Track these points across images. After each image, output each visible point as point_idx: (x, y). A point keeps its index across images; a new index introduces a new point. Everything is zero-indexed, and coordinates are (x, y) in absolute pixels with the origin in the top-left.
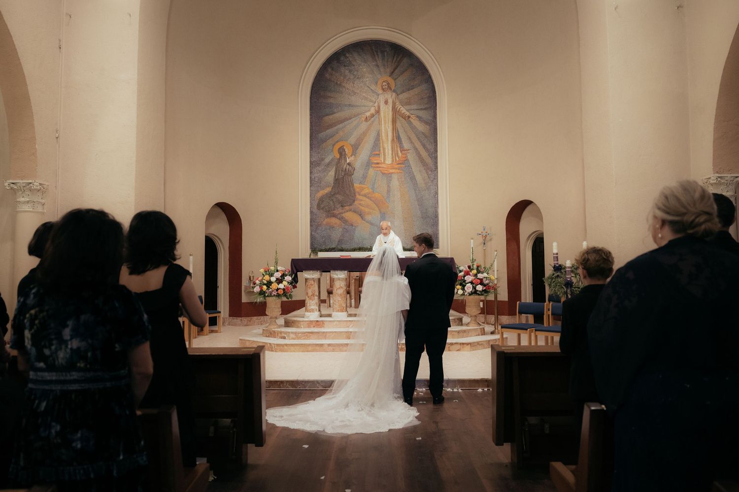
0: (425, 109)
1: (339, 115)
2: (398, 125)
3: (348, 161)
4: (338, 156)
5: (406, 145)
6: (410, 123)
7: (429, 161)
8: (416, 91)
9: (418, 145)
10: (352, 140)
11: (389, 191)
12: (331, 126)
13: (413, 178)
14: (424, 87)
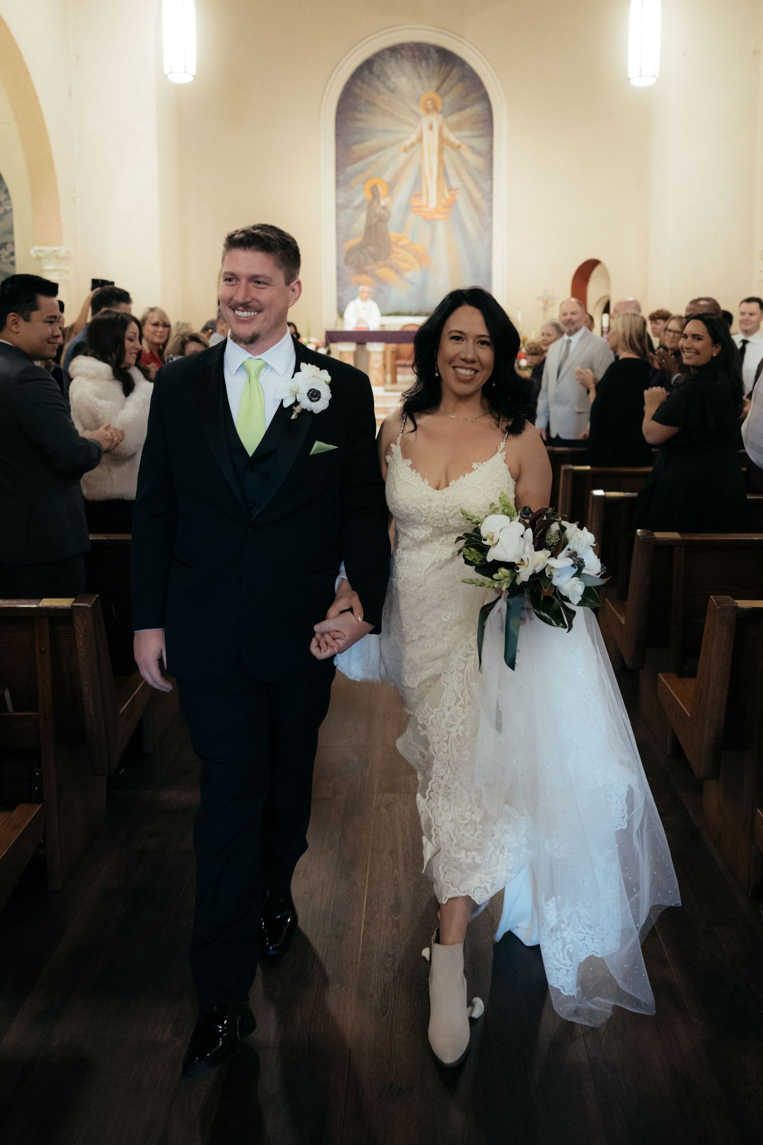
0: (480, 136)
1: (371, 144)
2: (446, 157)
3: (382, 203)
4: (370, 197)
5: (455, 183)
6: (461, 156)
7: (483, 205)
8: (469, 112)
9: (470, 184)
10: (388, 176)
11: (433, 242)
12: (360, 158)
13: (462, 226)
14: (478, 108)
